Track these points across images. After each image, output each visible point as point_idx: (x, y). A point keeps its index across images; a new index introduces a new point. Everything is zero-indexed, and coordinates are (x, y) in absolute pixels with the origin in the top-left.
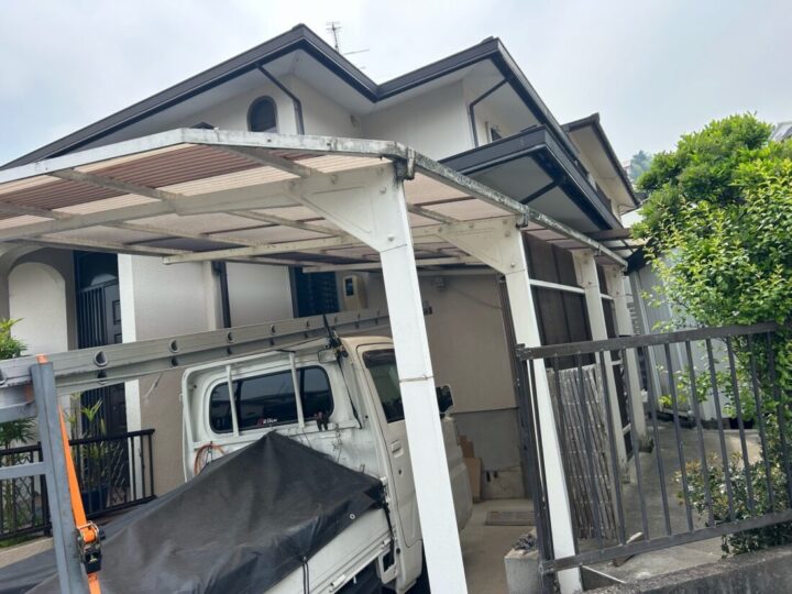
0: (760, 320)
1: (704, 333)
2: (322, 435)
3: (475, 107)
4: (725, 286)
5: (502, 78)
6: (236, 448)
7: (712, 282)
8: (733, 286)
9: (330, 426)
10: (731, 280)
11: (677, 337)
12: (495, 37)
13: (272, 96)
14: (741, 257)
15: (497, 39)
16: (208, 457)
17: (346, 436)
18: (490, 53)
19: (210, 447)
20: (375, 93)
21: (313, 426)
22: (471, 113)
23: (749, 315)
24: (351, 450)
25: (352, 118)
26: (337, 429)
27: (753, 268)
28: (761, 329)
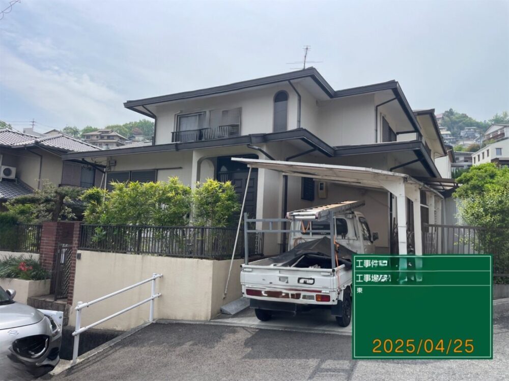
0: (483, 226)
1: (469, 227)
2: (342, 240)
3: (378, 108)
4: (476, 216)
5: (394, 97)
6: (310, 240)
7: (473, 215)
8: (478, 217)
9: (346, 238)
10: (478, 215)
11: (462, 227)
12: (396, 81)
13: (287, 91)
14: (481, 210)
15: (397, 82)
16: (299, 242)
17: (351, 242)
18: (393, 88)
19: (301, 238)
20: (333, 95)
21: (340, 237)
22: (376, 110)
23: (480, 225)
24: (353, 246)
25: (317, 101)
26: (349, 239)
27: (484, 213)
28: (483, 229)
